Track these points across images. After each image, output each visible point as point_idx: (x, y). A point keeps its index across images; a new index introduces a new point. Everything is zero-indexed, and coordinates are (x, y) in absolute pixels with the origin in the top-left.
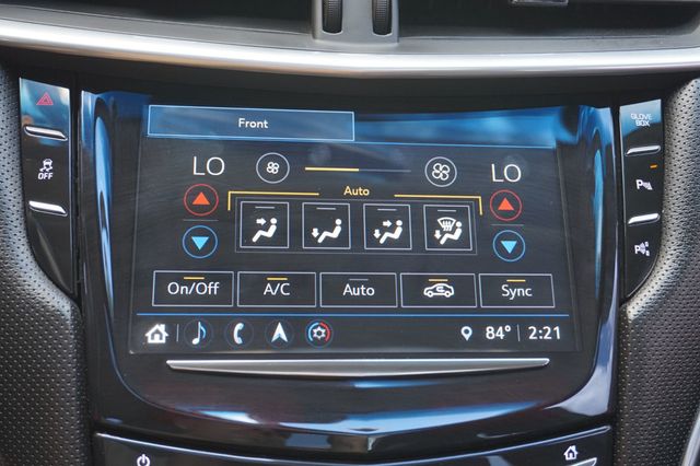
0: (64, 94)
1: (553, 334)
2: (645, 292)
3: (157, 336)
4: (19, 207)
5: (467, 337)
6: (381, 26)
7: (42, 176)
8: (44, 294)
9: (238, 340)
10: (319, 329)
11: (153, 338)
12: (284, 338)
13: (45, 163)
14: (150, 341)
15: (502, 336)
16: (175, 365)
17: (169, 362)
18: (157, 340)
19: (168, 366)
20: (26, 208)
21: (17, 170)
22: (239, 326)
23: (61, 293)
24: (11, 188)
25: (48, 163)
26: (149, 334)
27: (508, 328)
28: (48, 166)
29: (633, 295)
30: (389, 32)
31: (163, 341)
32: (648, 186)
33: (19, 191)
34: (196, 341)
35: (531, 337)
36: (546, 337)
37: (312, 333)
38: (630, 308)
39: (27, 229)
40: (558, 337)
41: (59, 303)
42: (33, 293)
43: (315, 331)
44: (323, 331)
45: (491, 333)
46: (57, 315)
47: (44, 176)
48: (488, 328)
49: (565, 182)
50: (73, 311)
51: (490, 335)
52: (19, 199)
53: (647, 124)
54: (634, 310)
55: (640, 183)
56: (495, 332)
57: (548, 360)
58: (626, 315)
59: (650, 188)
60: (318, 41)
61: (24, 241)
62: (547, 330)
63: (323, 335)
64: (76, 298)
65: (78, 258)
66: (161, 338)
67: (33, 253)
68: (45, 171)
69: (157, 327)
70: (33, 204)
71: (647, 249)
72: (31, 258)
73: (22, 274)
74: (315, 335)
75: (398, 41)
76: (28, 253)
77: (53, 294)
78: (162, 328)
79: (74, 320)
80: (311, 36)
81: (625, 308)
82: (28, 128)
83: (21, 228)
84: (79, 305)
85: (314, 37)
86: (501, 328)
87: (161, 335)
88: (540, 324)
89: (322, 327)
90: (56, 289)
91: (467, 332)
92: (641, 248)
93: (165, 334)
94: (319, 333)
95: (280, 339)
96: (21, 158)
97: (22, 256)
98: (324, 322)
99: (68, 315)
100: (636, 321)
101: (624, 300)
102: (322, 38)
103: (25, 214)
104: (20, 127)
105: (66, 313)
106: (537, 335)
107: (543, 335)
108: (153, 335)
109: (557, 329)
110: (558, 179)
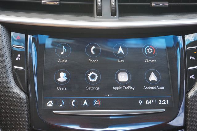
0: (23, 36)
1: (166, 102)
2: (193, 90)
3: (50, 104)
4: (11, 68)
5: (140, 103)
6: (113, 14)
7: (17, 59)
8: (18, 92)
9: (73, 105)
10: (97, 102)
11: (49, 105)
12: (87, 104)
13: (18, 55)
14: (48, 106)
15: (151, 103)
16: (55, 112)
17: (53, 111)
18: (50, 105)
19: (53, 113)
20: (13, 68)
21: (10, 58)
22: (74, 101)
23: (23, 92)
24: (9, 63)
25: (19, 55)
26: (48, 104)
27: (153, 101)
28: (19, 56)
29: (190, 91)
30: (116, 16)
31: (52, 106)
32: (194, 58)
33: (11, 63)
34: (61, 105)
35: (160, 103)
36: (164, 103)
37: (95, 103)
38: (189, 94)
39: (13, 74)
40: (168, 103)
41: (22, 95)
42: (15, 92)
43: (96, 102)
44: (98, 102)
45: (147, 102)
46: (21, 98)
47: (18, 59)
48: (146, 101)
49: (169, 58)
50: (26, 97)
51: (147, 103)
52: (11, 66)
53: (193, 40)
54: (190, 95)
55: (191, 58)
56: (149, 102)
57: (164, 110)
58: (188, 97)
59: (194, 59)
60: (95, 19)
61: (12, 77)
62: (164, 101)
63: (98, 103)
64: (27, 94)
65: (28, 82)
66: (51, 105)
67: (15, 81)
68: (18, 58)
69: (50, 101)
70: (15, 67)
71: (194, 77)
72: (14, 82)
73: (12, 87)
74: (96, 103)
75: (118, 18)
76: (13, 81)
77: (20, 92)
78: (51, 102)
79: (26, 100)
80: (93, 18)
81: (188, 94)
82: (13, 46)
83: (11, 74)
84: (28, 96)
85: (94, 18)
86: (150, 101)
87: (51, 104)
88: (162, 99)
89: (98, 101)
90: (21, 91)
91: (140, 102)
92: (192, 77)
93: (52, 104)
94: (97, 103)
95: (85, 105)
96: (11, 54)
97: (12, 82)
98: (98, 100)
99: (25, 98)
100: (190, 98)
101: (187, 92)
102: (97, 18)
103: (13, 70)
104: (11, 45)
105: (24, 98)
106: (161, 103)
107: (163, 103)
108: (49, 104)
109: (167, 101)
110: (167, 57)
